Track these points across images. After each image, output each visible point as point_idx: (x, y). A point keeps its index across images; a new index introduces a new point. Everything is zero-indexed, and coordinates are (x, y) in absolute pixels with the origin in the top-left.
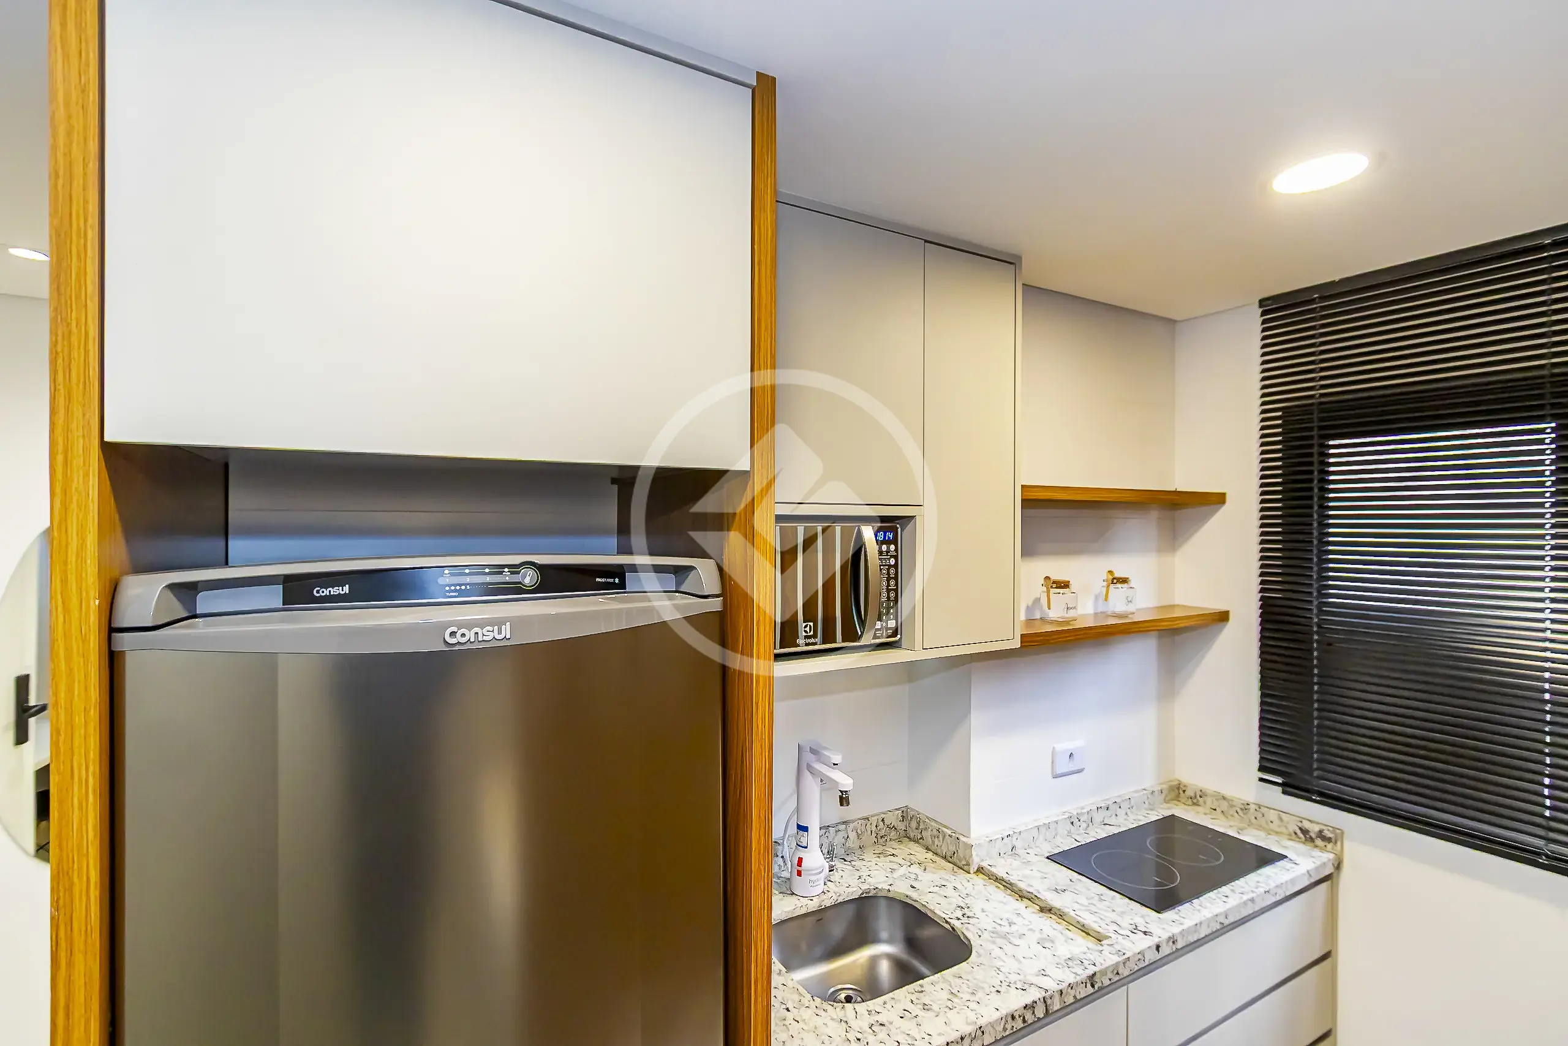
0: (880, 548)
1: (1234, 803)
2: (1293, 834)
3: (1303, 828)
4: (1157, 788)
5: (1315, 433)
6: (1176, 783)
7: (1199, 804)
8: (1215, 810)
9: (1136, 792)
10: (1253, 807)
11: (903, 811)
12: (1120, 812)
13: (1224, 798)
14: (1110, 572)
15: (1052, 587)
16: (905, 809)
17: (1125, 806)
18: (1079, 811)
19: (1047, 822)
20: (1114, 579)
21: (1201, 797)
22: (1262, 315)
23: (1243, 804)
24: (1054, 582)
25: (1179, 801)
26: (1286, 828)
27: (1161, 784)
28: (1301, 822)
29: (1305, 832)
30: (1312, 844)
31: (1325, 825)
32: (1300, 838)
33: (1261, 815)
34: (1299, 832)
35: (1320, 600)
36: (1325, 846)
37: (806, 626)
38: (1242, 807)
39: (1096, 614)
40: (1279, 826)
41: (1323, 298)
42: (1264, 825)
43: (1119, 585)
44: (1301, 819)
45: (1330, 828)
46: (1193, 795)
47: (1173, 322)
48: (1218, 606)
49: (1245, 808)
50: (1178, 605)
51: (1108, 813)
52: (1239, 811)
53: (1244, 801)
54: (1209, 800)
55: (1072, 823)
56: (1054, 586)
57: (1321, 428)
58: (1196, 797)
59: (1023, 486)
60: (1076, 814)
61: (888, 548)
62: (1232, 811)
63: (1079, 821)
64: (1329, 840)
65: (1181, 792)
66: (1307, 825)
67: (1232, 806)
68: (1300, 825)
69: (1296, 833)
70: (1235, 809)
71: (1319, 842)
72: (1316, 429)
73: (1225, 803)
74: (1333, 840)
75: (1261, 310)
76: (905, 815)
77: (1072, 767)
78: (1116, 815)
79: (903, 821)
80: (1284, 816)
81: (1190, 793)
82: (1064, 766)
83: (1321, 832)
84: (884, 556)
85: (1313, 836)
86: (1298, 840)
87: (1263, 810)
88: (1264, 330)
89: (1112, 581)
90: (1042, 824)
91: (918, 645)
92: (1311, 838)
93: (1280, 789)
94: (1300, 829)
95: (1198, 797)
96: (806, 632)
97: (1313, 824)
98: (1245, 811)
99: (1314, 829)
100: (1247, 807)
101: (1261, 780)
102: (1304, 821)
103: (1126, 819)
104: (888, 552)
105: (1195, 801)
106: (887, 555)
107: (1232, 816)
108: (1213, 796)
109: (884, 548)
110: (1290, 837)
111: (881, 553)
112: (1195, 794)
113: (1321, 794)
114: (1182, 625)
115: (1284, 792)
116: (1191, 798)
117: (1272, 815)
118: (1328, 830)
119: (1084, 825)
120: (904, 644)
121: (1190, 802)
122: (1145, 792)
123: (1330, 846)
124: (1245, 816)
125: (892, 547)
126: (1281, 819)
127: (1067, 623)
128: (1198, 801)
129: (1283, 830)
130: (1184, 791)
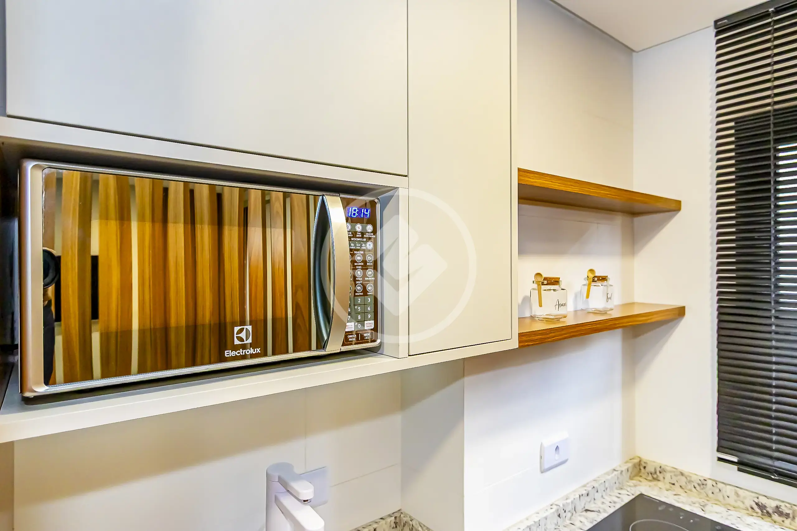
0: (353, 227)
1: (692, 479)
2: (750, 509)
3: (760, 504)
4: (624, 468)
5: (772, 137)
6: (636, 461)
7: (659, 479)
8: (674, 484)
9: (608, 474)
10: (709, 483)
11: (395, 518)
12: (598, 496)
13: (682, 474)
14: (592, 271)
15: (543, 284)
16: (397, 515)
17: (601, 489)
18: (565, 502)
19: (537, 520)
20: (595, 277)
21: (660, 473)
22: (716, 36)
23: (702, 479)
24: (545, 279)
25: (641, 476)
26: (743, 503)
27: (626, 462)
28: (758, 498)
29: (762, 507)
30: (769, 519)
31: (783, 502)
32: (757, 513)
33: (718, 490)
34: (755, 507)
35: (776, 293)
36: (783, 521)
37: (241, 331)
38: (700, 482)
39: (576, 311)
40: (736, 501)
41: (778, 12)
42: (721, 498)
43: (599, 283)
44: (757, 495)
45: (787, 505)
46: (653, 471)
47: (633, 51)
48: (675, 302)
49: (703, 484)
50: (637, 303)
51: (588, 499)
52: (696, 486)
53: (702, 477)
54: (668, 476)
55: (559, 516)
56: (545, 282)
57: (776, 132)
58: (656, 473)
59: (519, 170)
60: (561, 506)
61: (364, 228)
62: (690, 486)
63: (565, 512)
64: (787, 516)
65: (642, 468)
66: (762, 500)
67: (690, 482)
68: (757, 501)
69: (752, 508)
70: (693, 484)
71: (776, 517)
72: (772, 134)
73: (683, 479)
74: (791, 516)
75: (716, 30)
76: (398, 520)
77: (557, 458)
78: (595, 499)
79: (396, 527)
80: (740, 492)
81: (650, 469)
82: (552, 458)
83: (777, 507)
84: (359, 238)
85: (771, 511)
86: (755, 514)
87: (720, 486)
88: (718, 49)
89: (593, 279)
90: (533, 523)
91: (403, 352)
92: (768, 512)
93: (735, 467)
94: (757, 504)
95: (658, 473)
96: (241, 339)
97: (769, 500)
98: (702, 486)
99: (771, 505)
100: (705, 482)
101: (720, 459)
102: (760, 497)
103: (603, 503)
104: (363, 234)
105: (655, 476)
106: (362, 237)
107: (691, 490)
108: (670, 472)
109: (359, 228)
110: (748, 512)
111: (353, 234)
112: (655, 469)
113: (780, 474)
114: (653, 320)
115: (739, 470)
116: (651, 474)
117: (729, 490)
118: (786, 506)
119: (569, 515)
120: (386, 349)
121: (650, 478)
122: (615, 473)
123: (787, 522)
124: (702, 491)
125: (370, 228)
126: (737, 495)
127: (558, 320)
128: (658, 476)
129: (740, 504)
130: (645, 467)
